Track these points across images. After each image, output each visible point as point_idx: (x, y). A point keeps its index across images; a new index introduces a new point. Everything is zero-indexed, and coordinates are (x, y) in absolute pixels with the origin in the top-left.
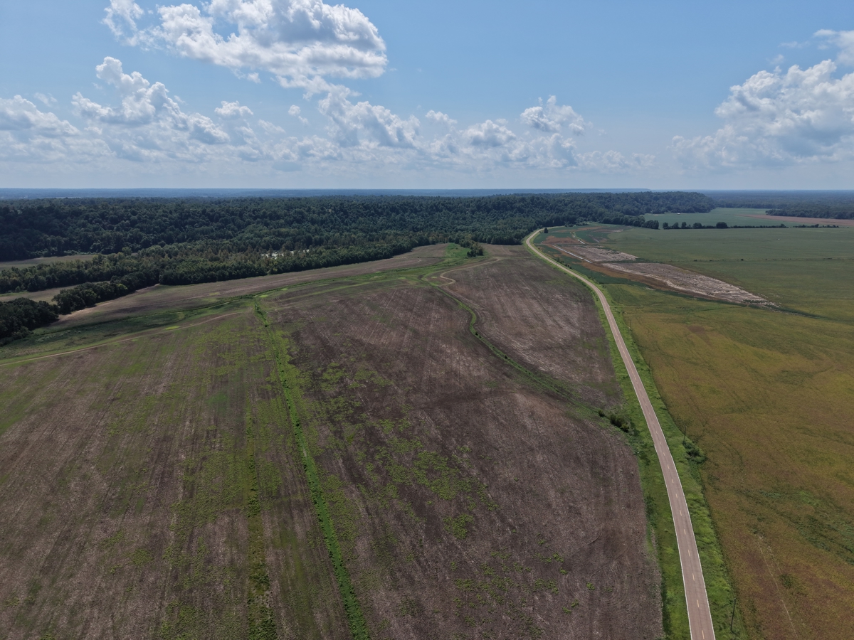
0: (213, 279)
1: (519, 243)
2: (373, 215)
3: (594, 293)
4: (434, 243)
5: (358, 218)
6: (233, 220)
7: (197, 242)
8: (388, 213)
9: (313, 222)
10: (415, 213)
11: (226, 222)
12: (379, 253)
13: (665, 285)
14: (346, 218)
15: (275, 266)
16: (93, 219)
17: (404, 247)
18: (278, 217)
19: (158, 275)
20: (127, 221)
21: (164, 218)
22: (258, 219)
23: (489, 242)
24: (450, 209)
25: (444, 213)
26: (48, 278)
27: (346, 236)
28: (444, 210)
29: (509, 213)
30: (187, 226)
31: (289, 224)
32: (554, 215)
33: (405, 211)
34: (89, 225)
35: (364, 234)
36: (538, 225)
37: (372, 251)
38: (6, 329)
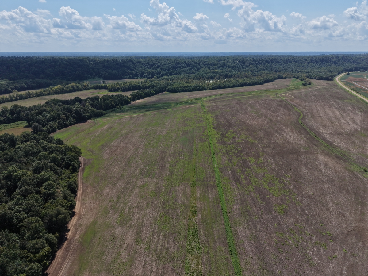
0: (186, 91)
1: (332, 80)
2: (257, 64)
4: (285, 78)
5: (249, 65)
6: (196, 66)
7: (181, 75)
8: (264, 63)
9: (229, 67)
10: (278, 63)
11: (193, 67)
12: (257, 82)
14: (244, 65)
15: (211, 86)
16: (145, 64)
17: (270, 80)
18: (214, 65)
19: (166, 88)
20: (156, 66)
21: (170, 65)
22: (206, 66)
23: (315, 79)
24: (296, 62)
25: (293, 64)
26: (128, 87)
27: (243, 74)
28: (293, 62)
29: (328, 64)
30: (178, 68)
31: (219, 68)
32: (355, 65)
33: (273, 62)
34: (143, 67)
35: (252, 73)
36: (344, 70)
37: (254, 81)
38: (114, 105)
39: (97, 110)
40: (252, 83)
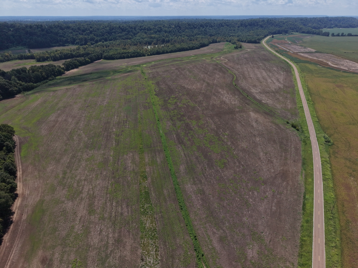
0: (124, 58)
1: (259, 43)
2: (192, 28)
3: (292, 68)
4: (219, 42)
5: (185, 30)
6: (132, 31)
7: (117, 41)
8: (199, 28)
9: (166, 32)
10: (212, 27)
11: (129, 32)
12: (194, 47)
13: (327, 64)
14: (180, 30)
15: (149, 52)
16: (75, 30)
17: (205, 44)
18: (151, 30)
19: (102, 55)
20: (89, 31)
21: (103, 30)
22: (142, 31)
23: (245, 42)
24: (228, 26)
25: (225, 28)
26: (59, 56)
27: (180, 39)
28: (225, 26)
29: (256, 27)
30: (113, 34)
31: (156, 32)
32: (278, 29)
33: (207, 26)
34: (74, 33)
35: (188, 38)
36: (269, 34)
37: (191, 45)
38: (46, 77)
39: (26, 83)
40: (188, 48)
